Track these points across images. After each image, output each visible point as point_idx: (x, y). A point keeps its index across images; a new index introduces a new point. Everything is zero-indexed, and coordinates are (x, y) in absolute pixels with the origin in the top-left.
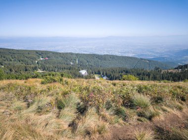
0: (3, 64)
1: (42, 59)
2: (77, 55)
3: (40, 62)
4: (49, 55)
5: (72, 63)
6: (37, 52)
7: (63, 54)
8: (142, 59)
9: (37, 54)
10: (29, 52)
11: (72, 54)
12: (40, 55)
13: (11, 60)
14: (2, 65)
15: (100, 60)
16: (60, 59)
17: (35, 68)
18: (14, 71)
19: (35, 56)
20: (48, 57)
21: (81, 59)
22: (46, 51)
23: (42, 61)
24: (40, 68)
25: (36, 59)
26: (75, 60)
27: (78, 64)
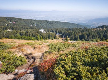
1: (10, 23)
2: (35, 20)
3: (9, 25)
4: (15, 20)
5: (32, 26)
6: (6, 18)
7: (26, 20)
8: (73, 24)
9: (7, 20)
11: (31, 20)
12: (9, 20)
15: (50, 24)
16: (24, 23)
17: (5, 28)
19: (5, 21)
20: (15, 22)
21: (37, 23)
22: (13, 18)
23: (10, 24)
24: (9, 29)
25: (6, 23)
26: (34, 24)
27: (36, 26)
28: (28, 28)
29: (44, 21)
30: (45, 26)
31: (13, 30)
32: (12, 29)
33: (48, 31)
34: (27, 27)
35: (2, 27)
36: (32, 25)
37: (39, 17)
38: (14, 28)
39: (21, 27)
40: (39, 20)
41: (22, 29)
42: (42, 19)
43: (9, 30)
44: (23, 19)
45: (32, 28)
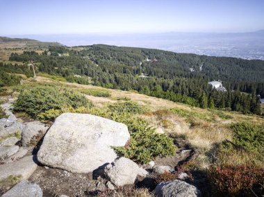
0: (99, 62)
1: (148, 60)
2: (202, 57)
3: (146, 64)
4: (158, 56)
5: (192, 70)
6: (143, 50)
7: (180, 55)
9: (143, 54)
10: (133, 50)
11: (193, 56)
12: (147, 54)
13: (109, 59)
14: (97, 63)
16: (175, 62)
17: (137, 72)
18: (108, 71)
19: (139, 56)
20: (158, 58)
21: (208, 65)
22: (156, 50)
23: (148, 63)
24: (144, 72)
25: (140, 60)
26: (197, 65)
27: (202, 72)
28: (181, 75)
29: (228, 58)
30: (227, 73)
31: (150, 77)
32: (150, 74)
33: (235, 89)
34: (179, 72)
35: (133, 68)
36: (194, 67)
37: (214, 48)
38: (153, 73)
39: (167, 70)
40: (214, 57)
41: (168, 76)
42: (222, 55)
43: (143, 76)
44: (175, 54)
45: (191, 76)
